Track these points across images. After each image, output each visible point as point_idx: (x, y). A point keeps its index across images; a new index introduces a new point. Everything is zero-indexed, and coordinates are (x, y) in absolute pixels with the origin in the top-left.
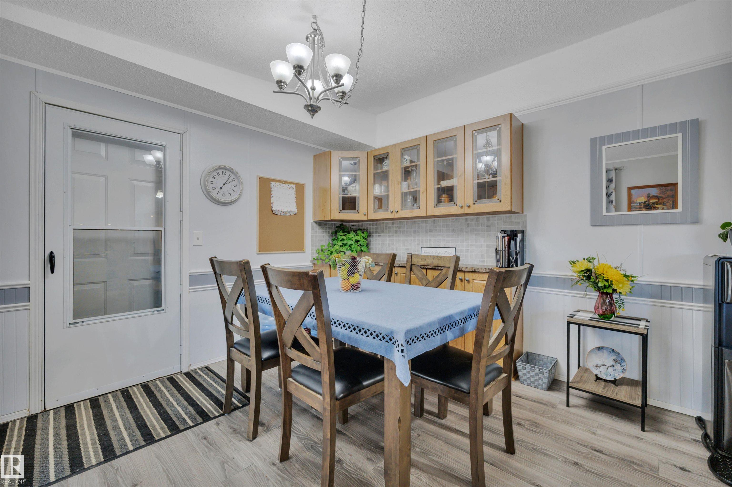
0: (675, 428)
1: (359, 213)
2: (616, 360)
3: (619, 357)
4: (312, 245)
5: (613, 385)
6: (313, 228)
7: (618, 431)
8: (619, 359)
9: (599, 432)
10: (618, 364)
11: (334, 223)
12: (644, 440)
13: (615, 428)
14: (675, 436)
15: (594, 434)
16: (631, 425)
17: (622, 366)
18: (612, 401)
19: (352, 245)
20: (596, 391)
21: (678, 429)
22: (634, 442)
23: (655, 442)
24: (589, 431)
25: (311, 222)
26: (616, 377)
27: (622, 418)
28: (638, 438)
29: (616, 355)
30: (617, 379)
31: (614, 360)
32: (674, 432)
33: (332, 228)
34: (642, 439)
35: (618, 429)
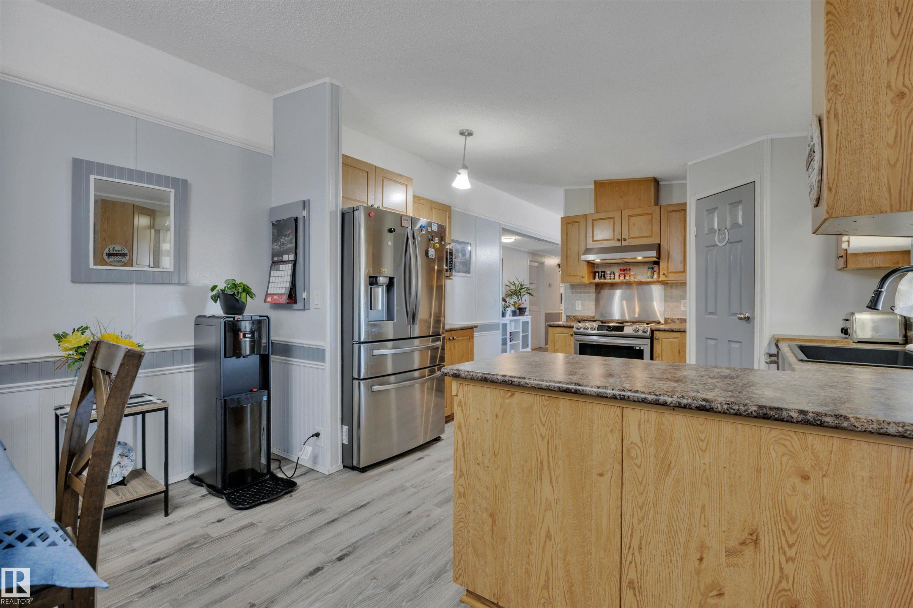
0: (183, 497)
2: (122, 455)
3: (125, 448)
5: (122, 487)
7: (150, 532)
8: (126, 451)
9: (136, 545)
10: (125, 458)
12: (176, 522)
13: (144, 531)
14: (189, 503)
15: (134, 550)
16: (152, 518)
17: (129, 458)
18: (115, 509)
20: (114, 502)
21: (185, 496)
22: (170, 530)
23: (184, 517)
24: (127, 552)
26: (124, 475)
27: (139, 519)
28: (169, 524)
29: (122, 448)
30: (125, 476)
31: (120, 455)
32: (186, 501)
34: (174, 523)
35: (149, 530)
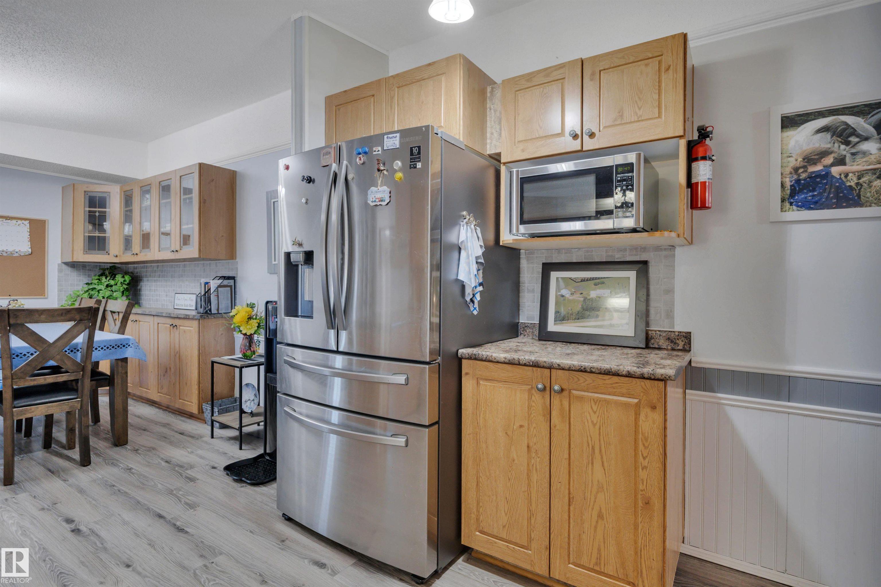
1: (109, 254)
4: (60, 291)
6: (60, 271)
11: (100, 265)
19: (101, 290)
25: (59, 264)
33: (95, 271)
